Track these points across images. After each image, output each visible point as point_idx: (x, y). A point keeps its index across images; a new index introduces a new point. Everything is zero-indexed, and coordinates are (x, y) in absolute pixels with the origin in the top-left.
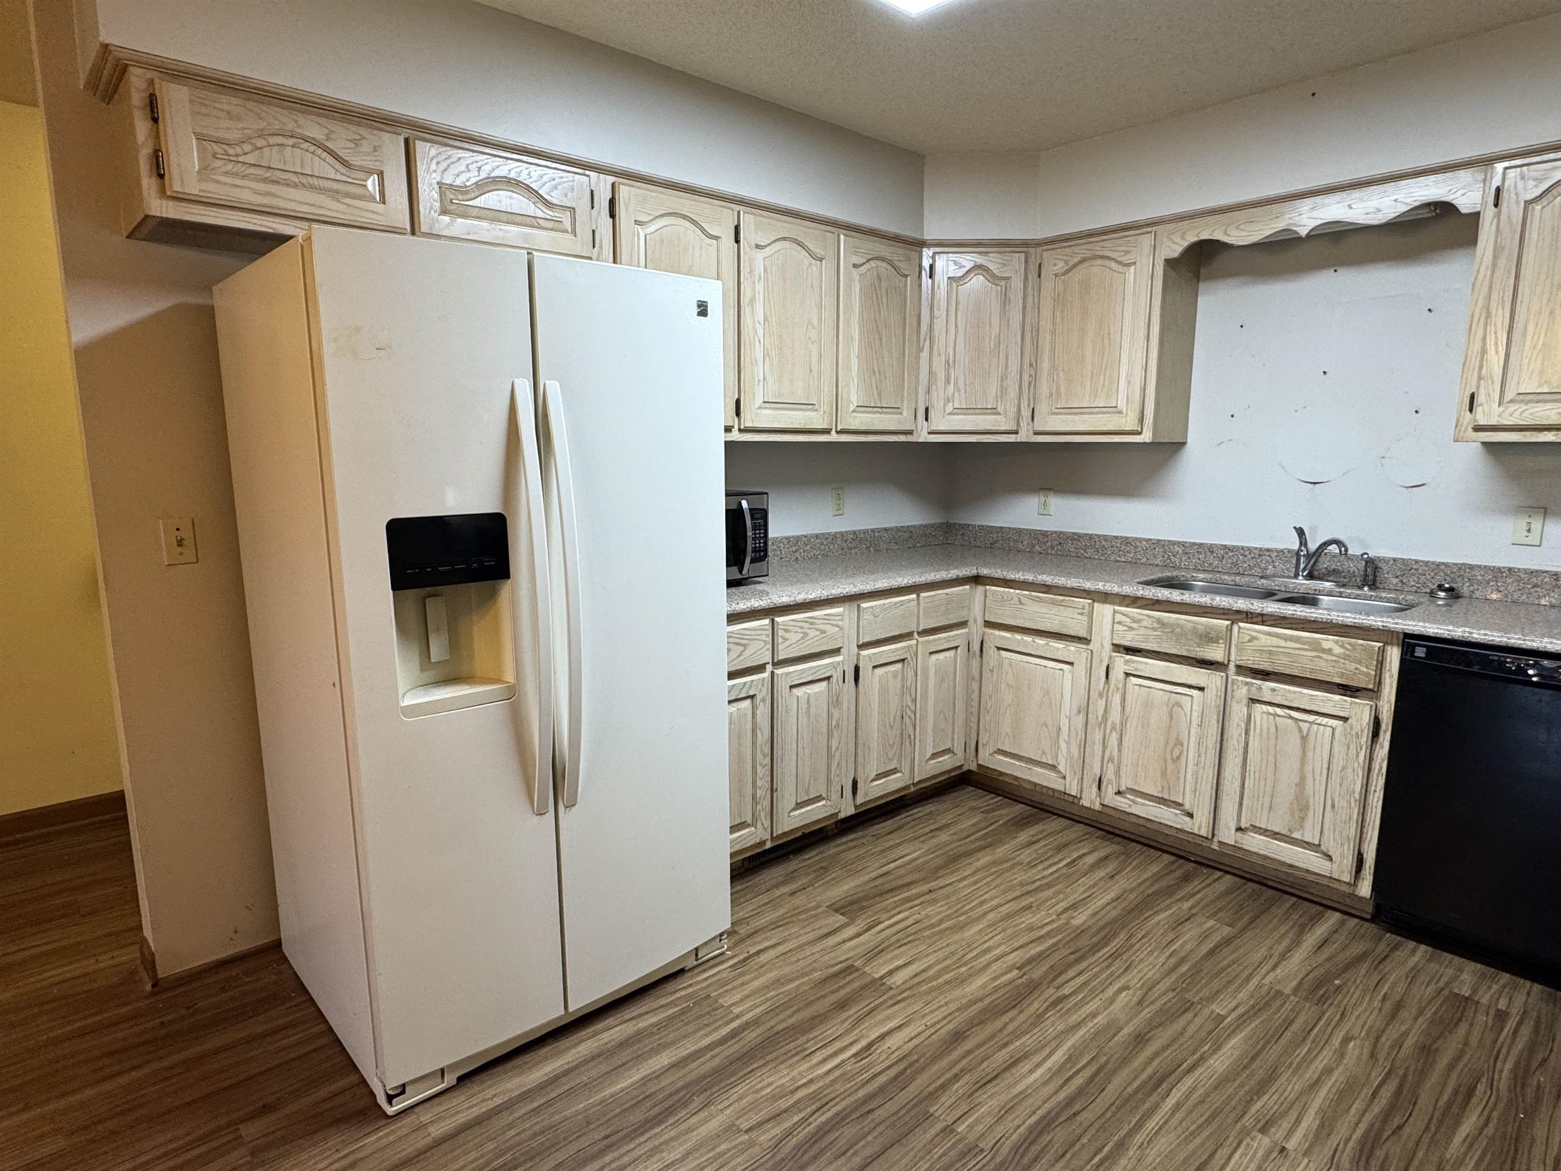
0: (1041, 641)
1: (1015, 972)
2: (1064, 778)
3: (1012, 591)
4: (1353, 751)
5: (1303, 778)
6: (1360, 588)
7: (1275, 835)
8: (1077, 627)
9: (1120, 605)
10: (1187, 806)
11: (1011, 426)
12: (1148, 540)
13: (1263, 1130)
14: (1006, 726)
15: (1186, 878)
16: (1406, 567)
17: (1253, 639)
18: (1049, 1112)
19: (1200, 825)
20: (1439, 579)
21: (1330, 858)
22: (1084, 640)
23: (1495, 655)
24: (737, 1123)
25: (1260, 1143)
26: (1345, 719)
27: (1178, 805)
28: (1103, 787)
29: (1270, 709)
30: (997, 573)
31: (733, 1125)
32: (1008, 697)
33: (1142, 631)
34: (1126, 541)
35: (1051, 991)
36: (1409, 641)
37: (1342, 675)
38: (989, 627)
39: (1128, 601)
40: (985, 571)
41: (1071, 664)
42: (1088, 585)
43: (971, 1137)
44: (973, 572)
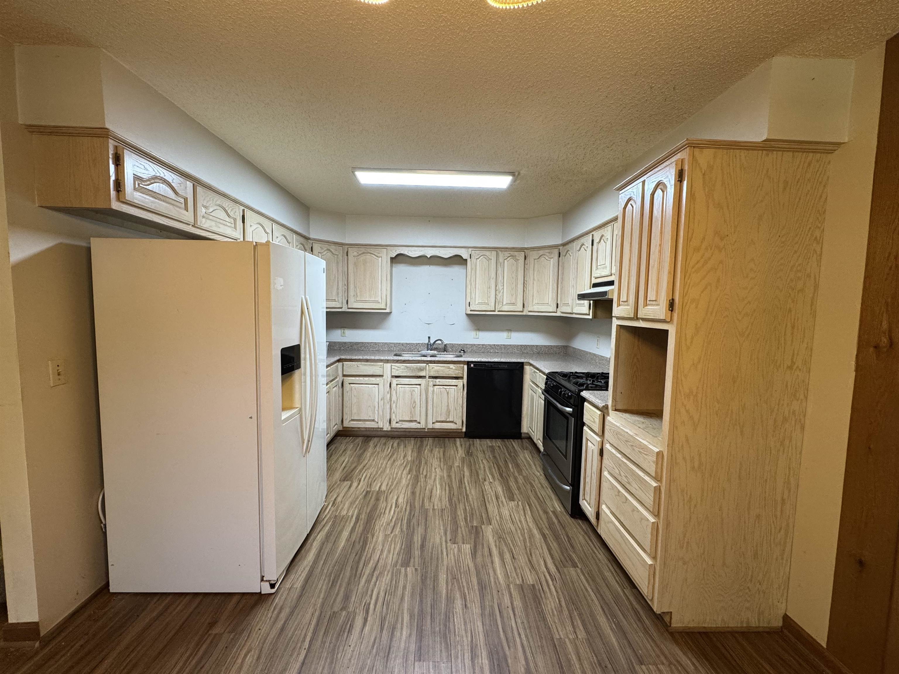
0: (366, 379)
1: (409, 475)
2: (378, 423)
3: (354, 363)
4: (459, 394)
5: (448, 403)
6: (444, 352)
7: (442, 422)
8: (378, 372)
9: (393, 363)
10: (418, 421)
11: (340, 306)
12: (382, 343)
13: (485, 481)
14: (355, 411)
15: (422, 442)
16: (453, 346)
17: (433, 368)
18: (448, 497)
19: (422, 425)
20: (460, 348)
21: (456, 424)
22: (382, 376)
23: (487, 364)
24: (386, 533)
25: (486, 483)
26: (457, 386)
27: (416, 421)
28: (392, 423)
29: (439, 387)
30: (348, 357)
31: (386, 535)
32: (354, 400)
33: (401, 370)
34: (376, 344)
35: (421, 476)
36: (468, 363)
37: (455, 374)
38: (345, 377)
39: (395, 362)
40: (343, 357)
41: (378, 384)
42: (382, 358)
43: (440, 508)
44: (338, 358)
